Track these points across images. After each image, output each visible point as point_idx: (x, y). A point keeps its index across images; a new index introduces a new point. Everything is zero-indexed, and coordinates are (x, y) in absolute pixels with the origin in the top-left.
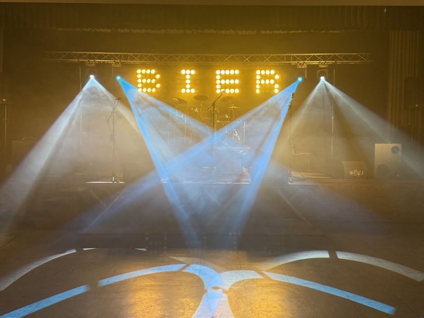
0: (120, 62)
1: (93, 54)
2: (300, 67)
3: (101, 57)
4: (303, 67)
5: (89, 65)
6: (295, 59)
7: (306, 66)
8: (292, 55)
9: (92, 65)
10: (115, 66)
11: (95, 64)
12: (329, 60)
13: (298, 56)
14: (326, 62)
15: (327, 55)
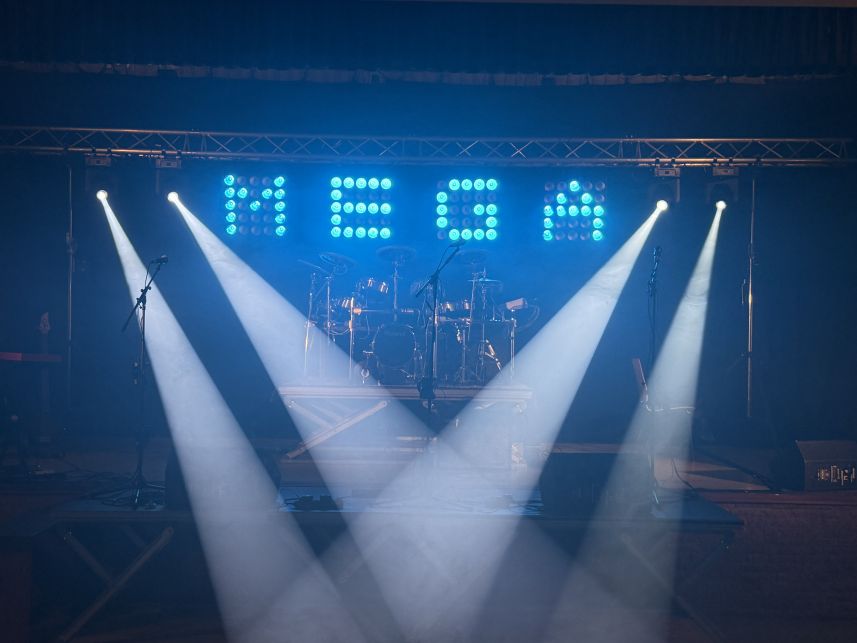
0: (179, 154)
1: (107, 133)
2: (662, 173)
3: (127, 141)
4: (672, 174)
5: (94, 162)
6: (647, 151)
7: (678, 170)
8: (639, 140)
9: (103, 163)
10: (164, 166)
11: (110, 160)
12: (738, 157)
13: (657, 145)
14: (731, 161)
15: (734, 143)
